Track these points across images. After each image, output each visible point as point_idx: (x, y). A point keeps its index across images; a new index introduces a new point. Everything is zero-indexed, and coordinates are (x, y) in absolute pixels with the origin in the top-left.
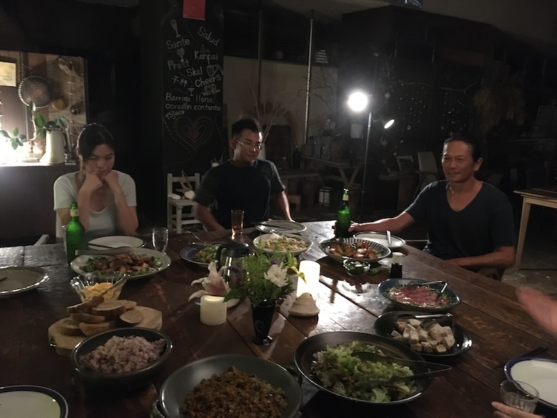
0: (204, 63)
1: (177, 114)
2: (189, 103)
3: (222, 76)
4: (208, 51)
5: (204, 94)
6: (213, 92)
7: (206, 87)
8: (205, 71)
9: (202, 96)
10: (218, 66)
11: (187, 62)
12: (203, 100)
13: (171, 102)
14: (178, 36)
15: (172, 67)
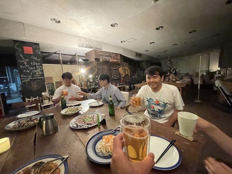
0: (35, 66)
1: (27, 80)
2: (31, 77)
3: (42, 69)
4: (36, 62)
5: (37, 74)
6: (40, 73)
7: (37, 72)
8: (36, 68)
9: (36, 75)
10: (41, 66)
11: (28, 66)
12: (36, 76)
13: (23, 77)
14: (23, 59)
15: (22, 67)
